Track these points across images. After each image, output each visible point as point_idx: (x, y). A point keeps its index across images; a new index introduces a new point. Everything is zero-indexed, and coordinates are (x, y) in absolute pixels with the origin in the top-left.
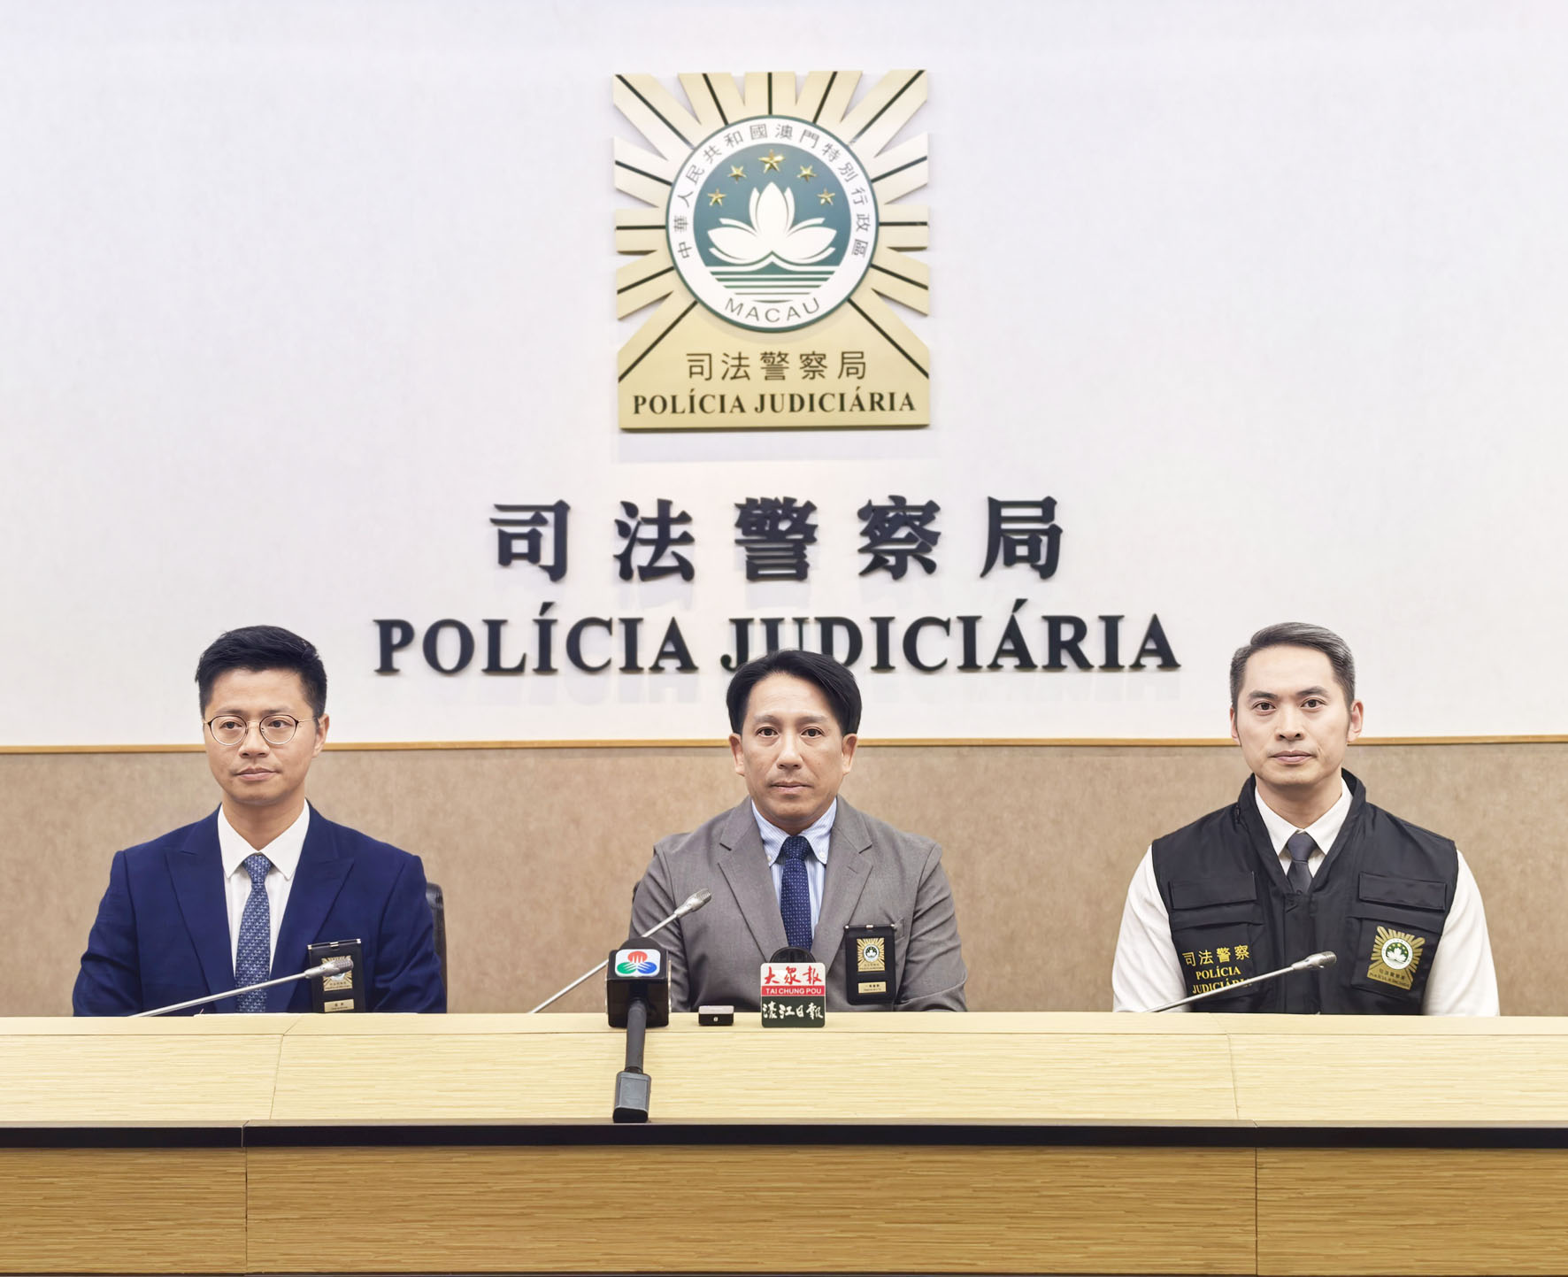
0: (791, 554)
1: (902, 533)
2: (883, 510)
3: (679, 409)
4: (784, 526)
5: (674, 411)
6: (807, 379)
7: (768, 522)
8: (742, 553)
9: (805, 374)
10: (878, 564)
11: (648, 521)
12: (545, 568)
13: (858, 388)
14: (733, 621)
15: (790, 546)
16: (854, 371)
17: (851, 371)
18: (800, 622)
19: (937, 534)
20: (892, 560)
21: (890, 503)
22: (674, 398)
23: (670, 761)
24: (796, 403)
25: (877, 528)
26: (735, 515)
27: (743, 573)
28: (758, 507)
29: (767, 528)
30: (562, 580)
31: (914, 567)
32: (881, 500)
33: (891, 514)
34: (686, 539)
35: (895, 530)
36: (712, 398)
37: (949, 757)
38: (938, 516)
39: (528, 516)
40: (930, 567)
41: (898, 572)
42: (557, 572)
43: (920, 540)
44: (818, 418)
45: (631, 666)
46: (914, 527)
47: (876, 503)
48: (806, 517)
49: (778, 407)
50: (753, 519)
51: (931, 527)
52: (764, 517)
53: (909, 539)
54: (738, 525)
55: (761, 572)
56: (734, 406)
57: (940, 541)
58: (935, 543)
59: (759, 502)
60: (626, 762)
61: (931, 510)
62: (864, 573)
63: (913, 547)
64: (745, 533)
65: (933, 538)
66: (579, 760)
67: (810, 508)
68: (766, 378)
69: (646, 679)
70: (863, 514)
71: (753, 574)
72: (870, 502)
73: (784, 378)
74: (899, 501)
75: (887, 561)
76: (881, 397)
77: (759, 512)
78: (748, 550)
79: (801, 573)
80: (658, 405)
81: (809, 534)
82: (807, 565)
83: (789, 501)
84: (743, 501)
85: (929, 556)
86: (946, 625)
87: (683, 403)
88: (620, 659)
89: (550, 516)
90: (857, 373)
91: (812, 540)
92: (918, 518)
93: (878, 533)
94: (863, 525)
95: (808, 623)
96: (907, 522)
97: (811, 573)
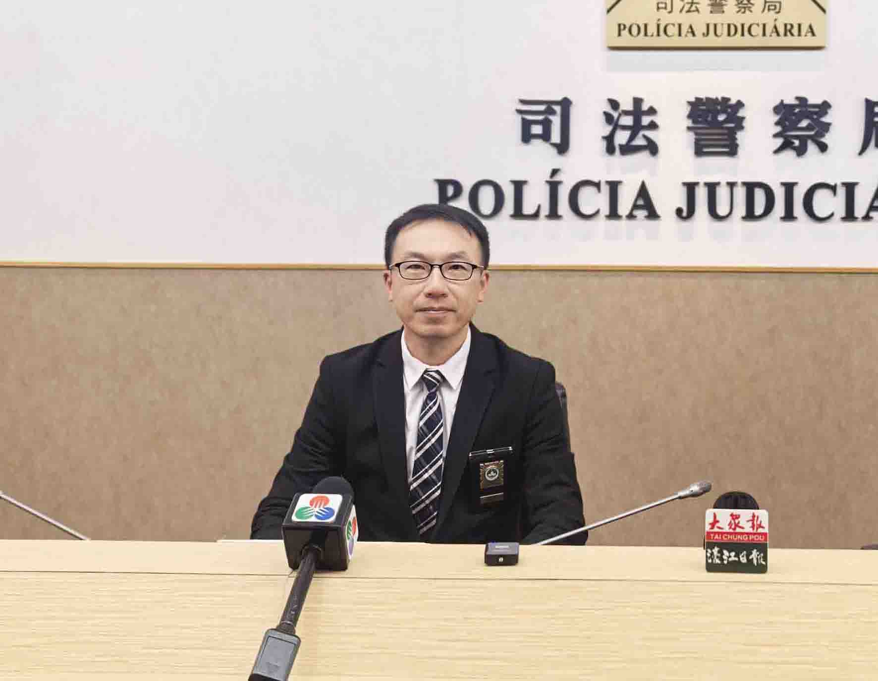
0: (726, 137)
1: (804, 123)
2: (792, 107)
3: (649, 33)
4: (721, 118)
5: (646, 34)
6: (740, 13)
7: (710, 115)
8: (691, 137)
9: (738, 9)
10: (787, 145)
11: (626, 113)
12: (554, 145)
13: (776, 20)
14: (684, 184)
15: (726, 131)
16: (773, 7)
17: (771, 8)
18: (732, 185)
19: (829, 124)
20: (797, 143)
21: (796, 102)
22: (646, 26)
23: (640, 280)
24: (731, 30)
25: (786, 120)
26: (687, 110)
27: (691, 150)
28: (704, 104)
29: (709, 119)
30: (566, 154)
31: (812, 147)
32: (790, 100)
33: (797, 110)
34: (653, 126)
35: (800, 121)
36: (672, 26)
37: (834, 281)
38: (829, 111)
39: (542, 108)
40: (823, 148)
41: (801, 151)
42: (562, 148)
43: (817, 129)
44: (747, 41)
45: (613, 214)
46: (812, 119)
47: (786, 102)
48: (737, 111)
49: (718, 32)
50: (700, 113)
51: (825, 119)
52: (709, 111)
53: (808, 128)
54: (690, 116)
55: (705, 150)
56: (688, 32)
57: (831, 128)
58: (827, 130)
59: (704, 100)
60: (609, 281)
61: (825, 107)
62: (777, 152)
63: (812, 133)
64: (694, 122)
65: (826, 127)
66: (576, 279)
67: (740, 104)
68: (711, 12)
69: (624, 223)
70: (777, 110)
71: (699, 151)
72: (782, 101)
73: (723, 12)
74: (802, 101)
75: (793, 143)
76: (792, 26)
77: (704, 107)
78: (696, 134)
79: (732, 150)
80: (635, 30)
81: (739, 124)
82: (737, 146)
83: (726, 100)
84: (693, 100)
85: (823, 140)
86: (833, 189)
87: (652, 29)
88: (605, 210)
89: (558, 109)
90: (775, 9)
91: (741, 128)
92: (816, 113)
93: (787, 123)
94: (776, 118)
95: (737, 186)
96: (808, 116)
97: (740, 151)
